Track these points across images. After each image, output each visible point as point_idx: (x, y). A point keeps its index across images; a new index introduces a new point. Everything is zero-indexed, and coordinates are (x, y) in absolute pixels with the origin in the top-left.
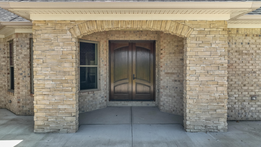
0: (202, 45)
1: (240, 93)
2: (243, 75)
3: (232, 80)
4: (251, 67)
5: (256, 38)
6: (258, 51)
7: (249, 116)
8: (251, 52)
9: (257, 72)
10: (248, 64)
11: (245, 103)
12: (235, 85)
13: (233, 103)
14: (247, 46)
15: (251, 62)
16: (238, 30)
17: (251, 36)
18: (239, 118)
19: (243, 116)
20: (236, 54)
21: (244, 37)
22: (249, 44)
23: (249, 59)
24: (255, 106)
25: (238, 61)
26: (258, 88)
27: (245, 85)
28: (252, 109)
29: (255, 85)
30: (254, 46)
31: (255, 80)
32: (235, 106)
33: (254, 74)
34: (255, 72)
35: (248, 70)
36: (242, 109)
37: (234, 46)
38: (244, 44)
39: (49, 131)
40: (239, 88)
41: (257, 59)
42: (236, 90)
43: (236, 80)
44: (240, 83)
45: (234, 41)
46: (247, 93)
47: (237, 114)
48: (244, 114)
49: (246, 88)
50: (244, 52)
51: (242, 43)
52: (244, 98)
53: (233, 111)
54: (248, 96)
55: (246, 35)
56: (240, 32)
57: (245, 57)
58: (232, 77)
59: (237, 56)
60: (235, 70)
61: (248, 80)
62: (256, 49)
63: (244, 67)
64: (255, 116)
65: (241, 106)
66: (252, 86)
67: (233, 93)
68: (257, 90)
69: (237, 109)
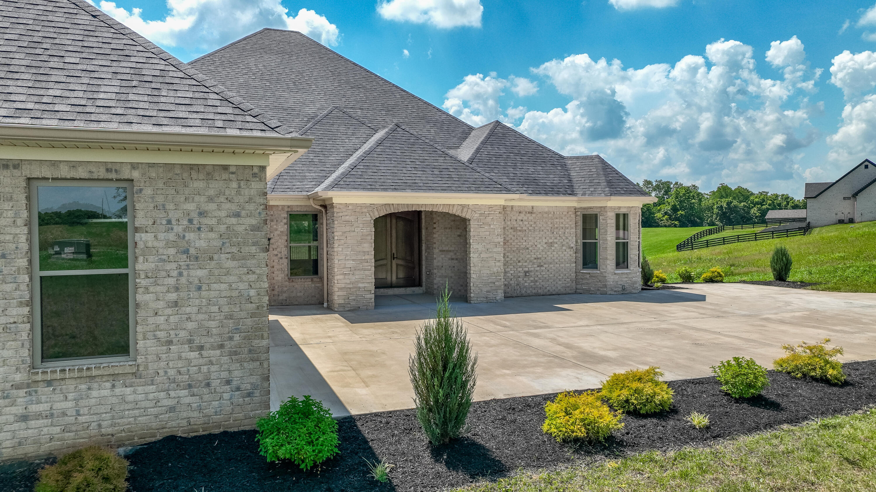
0: (483, 226)
1: (515, 269)
2: (517, 251)
3: (508, 257)
4: (524, 244)
5: (529, 215)
6: (530, 228)
7: (524, 292)
8: (524, 228)
9: (530, 249)
10: (522, 241)
11: (520, 279)
12: (511, 262)
13: (509, 280)
14: (521, 223)
15: (524, 238)
16: (512, 207)
17: (524, 213)
18: (515, 295)
19: (518, 292)
20: (511, 231)
21: (518, 214)
22: (522, 221)
23: (523, 236)
24: (529, 281)
25: (513, 238)
26: (531, 263)
27: (519, 262)
28: (526, 284)
29: (528, 261)
30: (527, 223)
31: (528, 256)
32: (511, 282)
33: (527, 251)
34: (528, 249)
35: (522, 246)
36: (518, 285)
37: (509, 223)
38: (518, 221)
39: (349, 309)
40: (514, 264)
41: (529, 236)
42: (512, 267)
43: (511, 257)
44: (515, 259)
45: (509, 218)
46: (521, 269)
47: (513, 290)
48: (519, 289)
49: (520, 264)
50: (518, 228)
51: (516, 220)
52: (519, 274)
53: (510, 287)
54: (523, 272)
55: (520, 212)
56: (514, 209)
57: (519, 233)
58: (508, 254)
59: (513, 233)
60: (510, 246)
61: (522, 256)
62: (528, 226)
63: (518, 244)
64: (529, 292)
65: (516, 282)
66: (526, 262)
67: (509, 270)
68: (530, 266)
69: (513, 285)
